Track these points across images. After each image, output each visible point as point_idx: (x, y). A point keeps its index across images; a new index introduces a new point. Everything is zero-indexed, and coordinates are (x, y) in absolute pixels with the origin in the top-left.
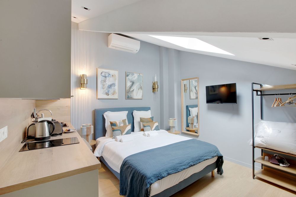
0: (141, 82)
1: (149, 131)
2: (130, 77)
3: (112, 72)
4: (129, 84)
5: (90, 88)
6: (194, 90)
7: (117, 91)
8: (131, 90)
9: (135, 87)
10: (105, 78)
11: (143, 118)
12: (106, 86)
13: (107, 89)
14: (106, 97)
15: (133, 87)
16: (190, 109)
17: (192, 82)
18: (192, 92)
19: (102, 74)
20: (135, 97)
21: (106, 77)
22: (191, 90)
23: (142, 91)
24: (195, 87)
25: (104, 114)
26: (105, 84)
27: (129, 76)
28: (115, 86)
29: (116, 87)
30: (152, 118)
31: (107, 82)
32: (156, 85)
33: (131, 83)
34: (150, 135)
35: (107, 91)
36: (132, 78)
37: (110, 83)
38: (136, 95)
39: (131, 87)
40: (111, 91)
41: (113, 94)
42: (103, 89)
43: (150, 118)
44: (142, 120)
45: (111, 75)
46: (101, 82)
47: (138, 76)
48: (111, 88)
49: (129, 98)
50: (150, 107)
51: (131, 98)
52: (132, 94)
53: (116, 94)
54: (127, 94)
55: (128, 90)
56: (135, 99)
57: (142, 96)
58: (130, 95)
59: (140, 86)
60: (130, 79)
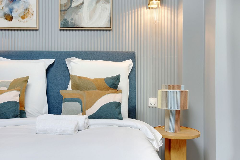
7: (34, 9)
8: (74, 5)
13: (7, 5)
14: (4, 24)
20: (86, 23)
35: (6, 10)
38: (90, 18)
40: (18, 8)
41: (23, 18)
49: (67, 26)
50: (133, 51)
51: (74, 25)
52: (77, 14)
53: (30, 17)
54: (62, 15)
55: (65, 4)
56: (85, 30)
57: (108, 21)
58: (72, 19)
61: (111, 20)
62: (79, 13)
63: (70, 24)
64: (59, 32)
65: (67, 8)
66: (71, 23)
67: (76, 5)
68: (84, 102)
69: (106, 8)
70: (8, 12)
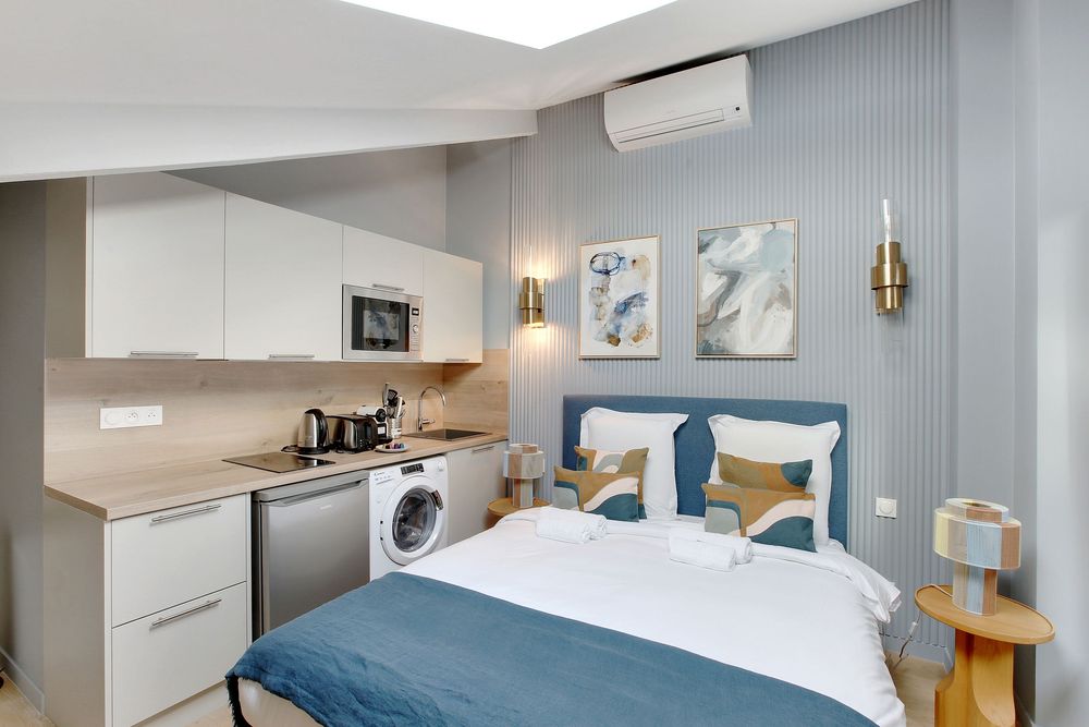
0: (788, 264)
2: (717, 253)
3: (630, 248)
4: (711, 285)
5: (559, 320)
7: (653, 325)
8: (722, 314)
9: (743, 298)
10: (604, 277)
12: (610, 307)
13: (612, 320)
14: (608, 350)
15: (731, 298)
19: (594, 266)
20: (743, 349)
21: (607, 273)
23: (789, 315)
25: (584, 418)
26: (604, 299)
27: (710, 249)
28: (642, 305)
29: (650, 310)
31: (612, 293)
33: (724, 279)
35: (611, 328)
36: (729, 255)
37: (622, 296)
38: (753, 338)
39: (719, 301)
40: (629, 324)
41: (636, 339)
42: (600, 319)
45: (629, 261)
46: (592, 294)
47: (766, 237)
48: (629, 315)
49: (711, 352)
51: (723, 351)
52: (728, 331)
53: (647, 338)
54: (700, 334)
55: (705, 313)
56: (742, 359)
57: (789, 343)
58: (719, 340)
59: (780, 290)
60: (717, 262)
61: (795, 340)
62: (732, 330)
63: (714, 348)
64: (695, 361)
65: (710, 320)
66: (718, 346)
67: (726, 315)
68: (744, 508)
69: (785, 319)
70: (613, 332)
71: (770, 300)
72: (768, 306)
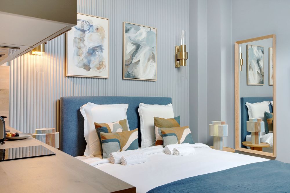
0: (154, 45)
1: (175, 144)
2: (131, 34)
3: (96, 22)
4: (130, 48)
6: (256, 68)
7: (106, 62)
8: (134, 61)
9: (142, 55)
10: (82, 33)
11: (160, 118)
12: (85, 50)
13: (86, 57)
14: (84, 73)
15: (137, 55)
16: (248, 104)
17: (252, 49)
18: (251, 70)
19: (76, 26)
20: (141, 76)
21: (83, 31)
22: (250, 66)
23: (154, 64)
24: (258, 61)
25: (82, 109)
26: (82, 45)
27: (130, 32)
28: (101, 52)
29: (105, 54)
30: (177, 119)
31: (86, 42)
32: (184, 53)
33: (134, 47)
34: (180, 152)
35: (85, 61)
36: (136, 37)
37: (92, 45)
38: (144, 72)
39: (133, 55)
40: (95, 60)
41: (98, 68)
42: (79, 56)
43: (174, 118)
44: (157, 122)
45: (95, 28)
46: (75, 42)
47: (148, 33)
48: (95, 56)
49: (129, 77)
50: (170, 97)
51: (134, 77)
52: (136, 68)
53: (104, 68)
54: (126, 69)
55: (128, 60)
56: (141, 81)
57: (155, 75)
58: (133, 72)
59: (152, 55)
60: (132, 39)
62: (137, 68)
63: (131, 75)
64: (122, 81)
65: (130, 63)
66: (132, 75)
67: (135, 62)
69: (153, 66)
70: (87, 63)
71: (149, 58)
72: (149, 60)
